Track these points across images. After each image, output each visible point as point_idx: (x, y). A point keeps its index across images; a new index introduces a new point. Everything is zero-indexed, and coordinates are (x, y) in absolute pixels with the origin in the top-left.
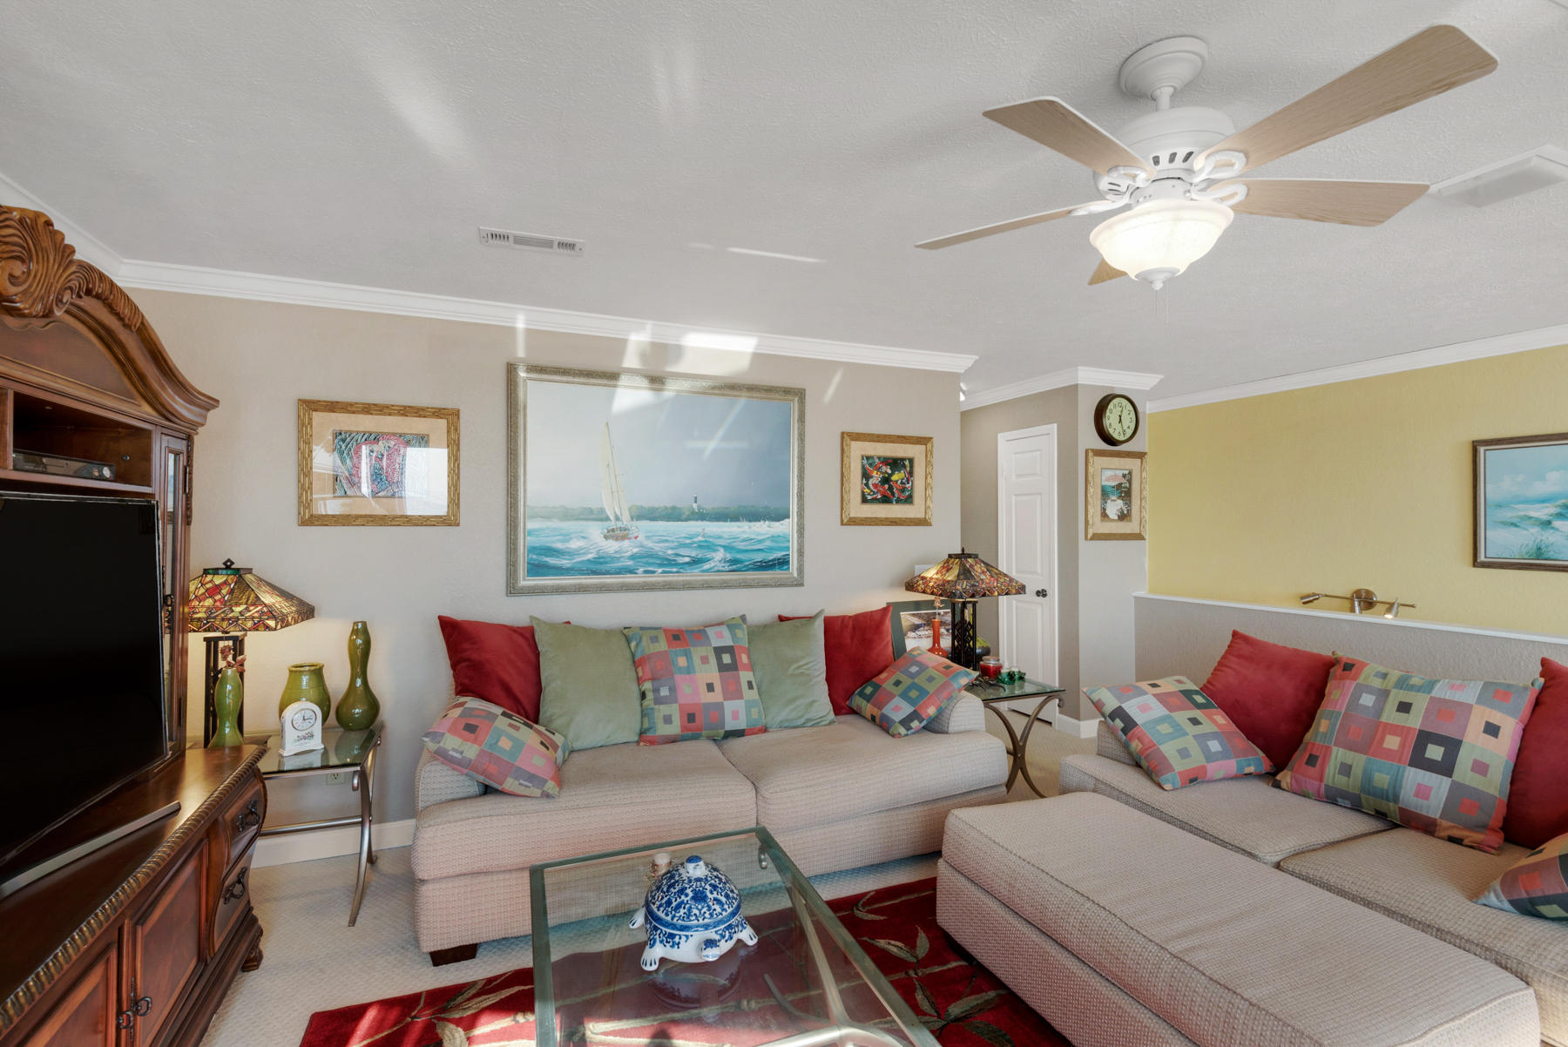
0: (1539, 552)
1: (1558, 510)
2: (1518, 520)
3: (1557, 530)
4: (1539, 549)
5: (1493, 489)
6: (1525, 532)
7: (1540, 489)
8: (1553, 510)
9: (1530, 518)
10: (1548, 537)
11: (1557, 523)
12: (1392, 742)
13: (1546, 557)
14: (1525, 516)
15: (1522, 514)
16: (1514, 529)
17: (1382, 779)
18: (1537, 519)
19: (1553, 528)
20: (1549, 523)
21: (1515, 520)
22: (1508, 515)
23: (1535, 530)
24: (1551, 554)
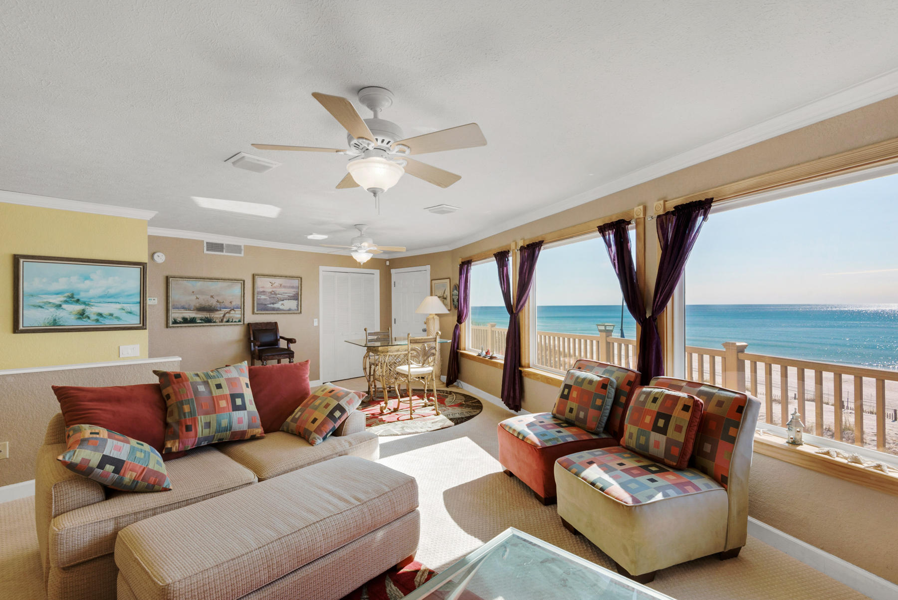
0: (55, 322)
1: (65, 299)
2: (43, 304)
3: (64, 309)
4: (55, 320)
5: (26, 286)
6: (47, 311)
7: (55, 287)
8: (63, 299)
9: (50, 303)
10: (60, 314)
11: (64, 306)
12: (223, 404)
13: (58, 324)
14: (47, 302)
15: (46, 300)
16: (40, 309)
17: (224, 423)
18: (54, 304)
19: (62, 308)
20: (60, 306)
21: (41, 304)
22: (37, 301)
23: (53, 310)
24: (61, 323)
